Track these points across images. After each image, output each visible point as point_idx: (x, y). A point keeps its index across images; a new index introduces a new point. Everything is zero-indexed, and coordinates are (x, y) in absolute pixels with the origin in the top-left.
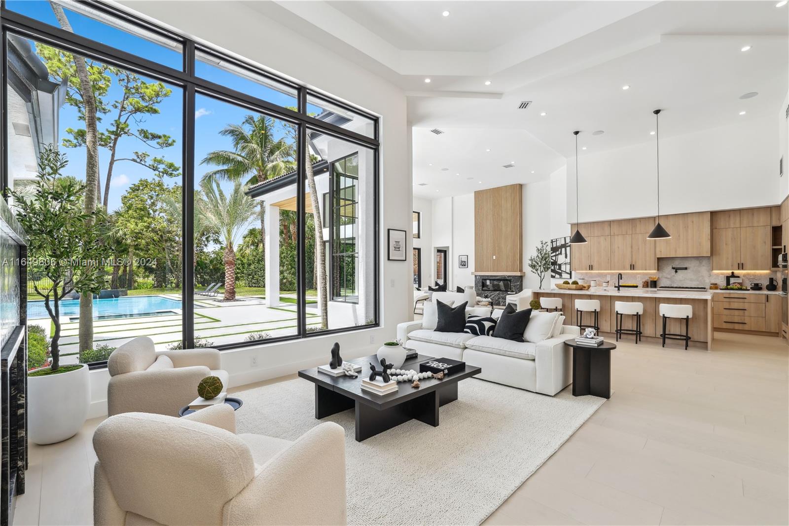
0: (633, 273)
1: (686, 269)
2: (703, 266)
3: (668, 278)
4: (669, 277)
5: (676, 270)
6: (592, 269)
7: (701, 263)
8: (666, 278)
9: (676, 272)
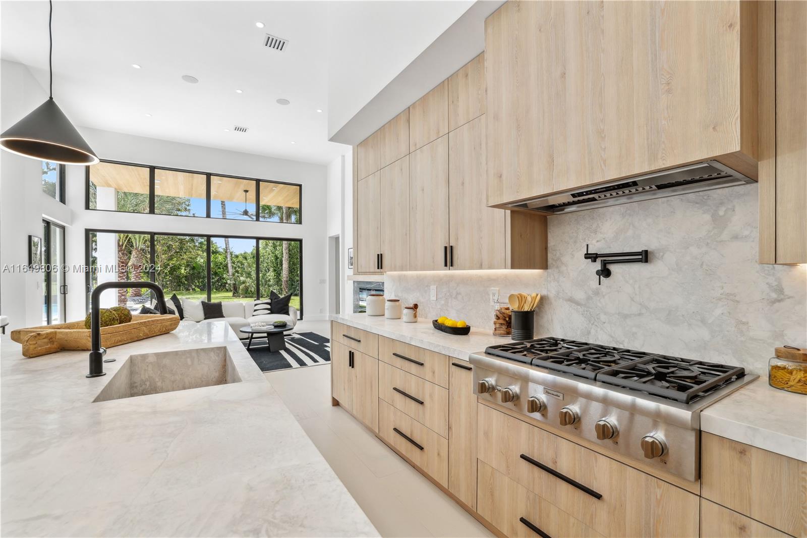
0: (451, 278)
1: (644, 257)
2: (736, 237)
3: (577, 303)
4: (580, 295)
5: (604, 264)
6: (381, 268)
7: (719, 222)
8: (571, 300)
9: (605, 272)
